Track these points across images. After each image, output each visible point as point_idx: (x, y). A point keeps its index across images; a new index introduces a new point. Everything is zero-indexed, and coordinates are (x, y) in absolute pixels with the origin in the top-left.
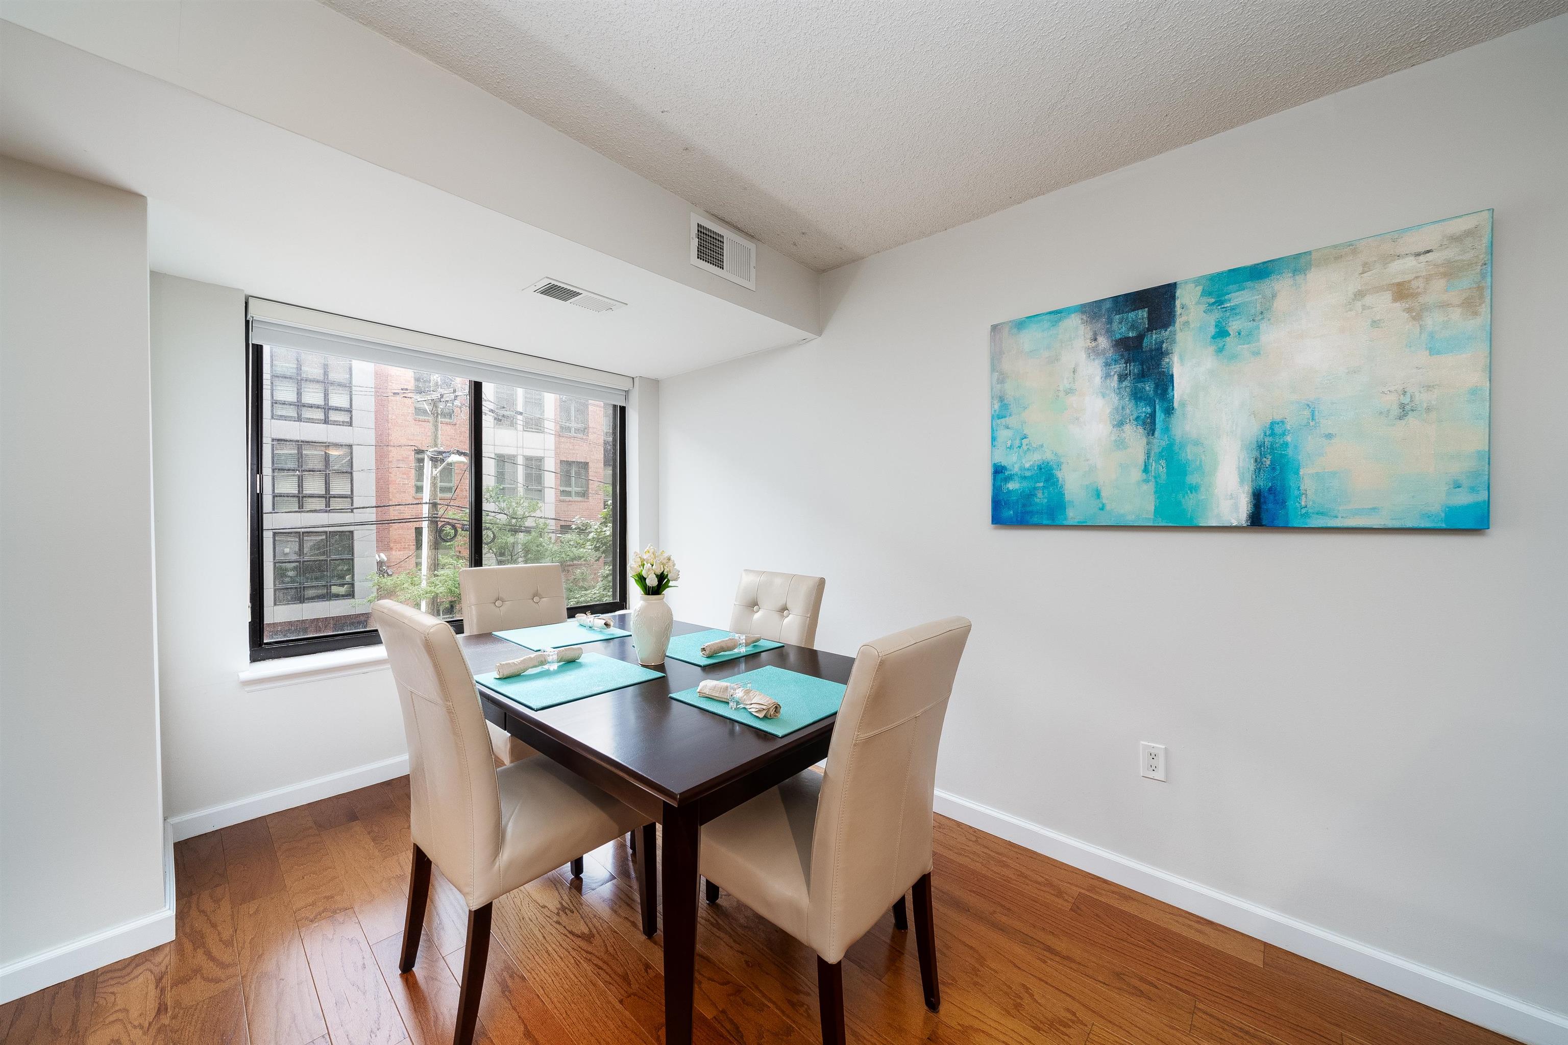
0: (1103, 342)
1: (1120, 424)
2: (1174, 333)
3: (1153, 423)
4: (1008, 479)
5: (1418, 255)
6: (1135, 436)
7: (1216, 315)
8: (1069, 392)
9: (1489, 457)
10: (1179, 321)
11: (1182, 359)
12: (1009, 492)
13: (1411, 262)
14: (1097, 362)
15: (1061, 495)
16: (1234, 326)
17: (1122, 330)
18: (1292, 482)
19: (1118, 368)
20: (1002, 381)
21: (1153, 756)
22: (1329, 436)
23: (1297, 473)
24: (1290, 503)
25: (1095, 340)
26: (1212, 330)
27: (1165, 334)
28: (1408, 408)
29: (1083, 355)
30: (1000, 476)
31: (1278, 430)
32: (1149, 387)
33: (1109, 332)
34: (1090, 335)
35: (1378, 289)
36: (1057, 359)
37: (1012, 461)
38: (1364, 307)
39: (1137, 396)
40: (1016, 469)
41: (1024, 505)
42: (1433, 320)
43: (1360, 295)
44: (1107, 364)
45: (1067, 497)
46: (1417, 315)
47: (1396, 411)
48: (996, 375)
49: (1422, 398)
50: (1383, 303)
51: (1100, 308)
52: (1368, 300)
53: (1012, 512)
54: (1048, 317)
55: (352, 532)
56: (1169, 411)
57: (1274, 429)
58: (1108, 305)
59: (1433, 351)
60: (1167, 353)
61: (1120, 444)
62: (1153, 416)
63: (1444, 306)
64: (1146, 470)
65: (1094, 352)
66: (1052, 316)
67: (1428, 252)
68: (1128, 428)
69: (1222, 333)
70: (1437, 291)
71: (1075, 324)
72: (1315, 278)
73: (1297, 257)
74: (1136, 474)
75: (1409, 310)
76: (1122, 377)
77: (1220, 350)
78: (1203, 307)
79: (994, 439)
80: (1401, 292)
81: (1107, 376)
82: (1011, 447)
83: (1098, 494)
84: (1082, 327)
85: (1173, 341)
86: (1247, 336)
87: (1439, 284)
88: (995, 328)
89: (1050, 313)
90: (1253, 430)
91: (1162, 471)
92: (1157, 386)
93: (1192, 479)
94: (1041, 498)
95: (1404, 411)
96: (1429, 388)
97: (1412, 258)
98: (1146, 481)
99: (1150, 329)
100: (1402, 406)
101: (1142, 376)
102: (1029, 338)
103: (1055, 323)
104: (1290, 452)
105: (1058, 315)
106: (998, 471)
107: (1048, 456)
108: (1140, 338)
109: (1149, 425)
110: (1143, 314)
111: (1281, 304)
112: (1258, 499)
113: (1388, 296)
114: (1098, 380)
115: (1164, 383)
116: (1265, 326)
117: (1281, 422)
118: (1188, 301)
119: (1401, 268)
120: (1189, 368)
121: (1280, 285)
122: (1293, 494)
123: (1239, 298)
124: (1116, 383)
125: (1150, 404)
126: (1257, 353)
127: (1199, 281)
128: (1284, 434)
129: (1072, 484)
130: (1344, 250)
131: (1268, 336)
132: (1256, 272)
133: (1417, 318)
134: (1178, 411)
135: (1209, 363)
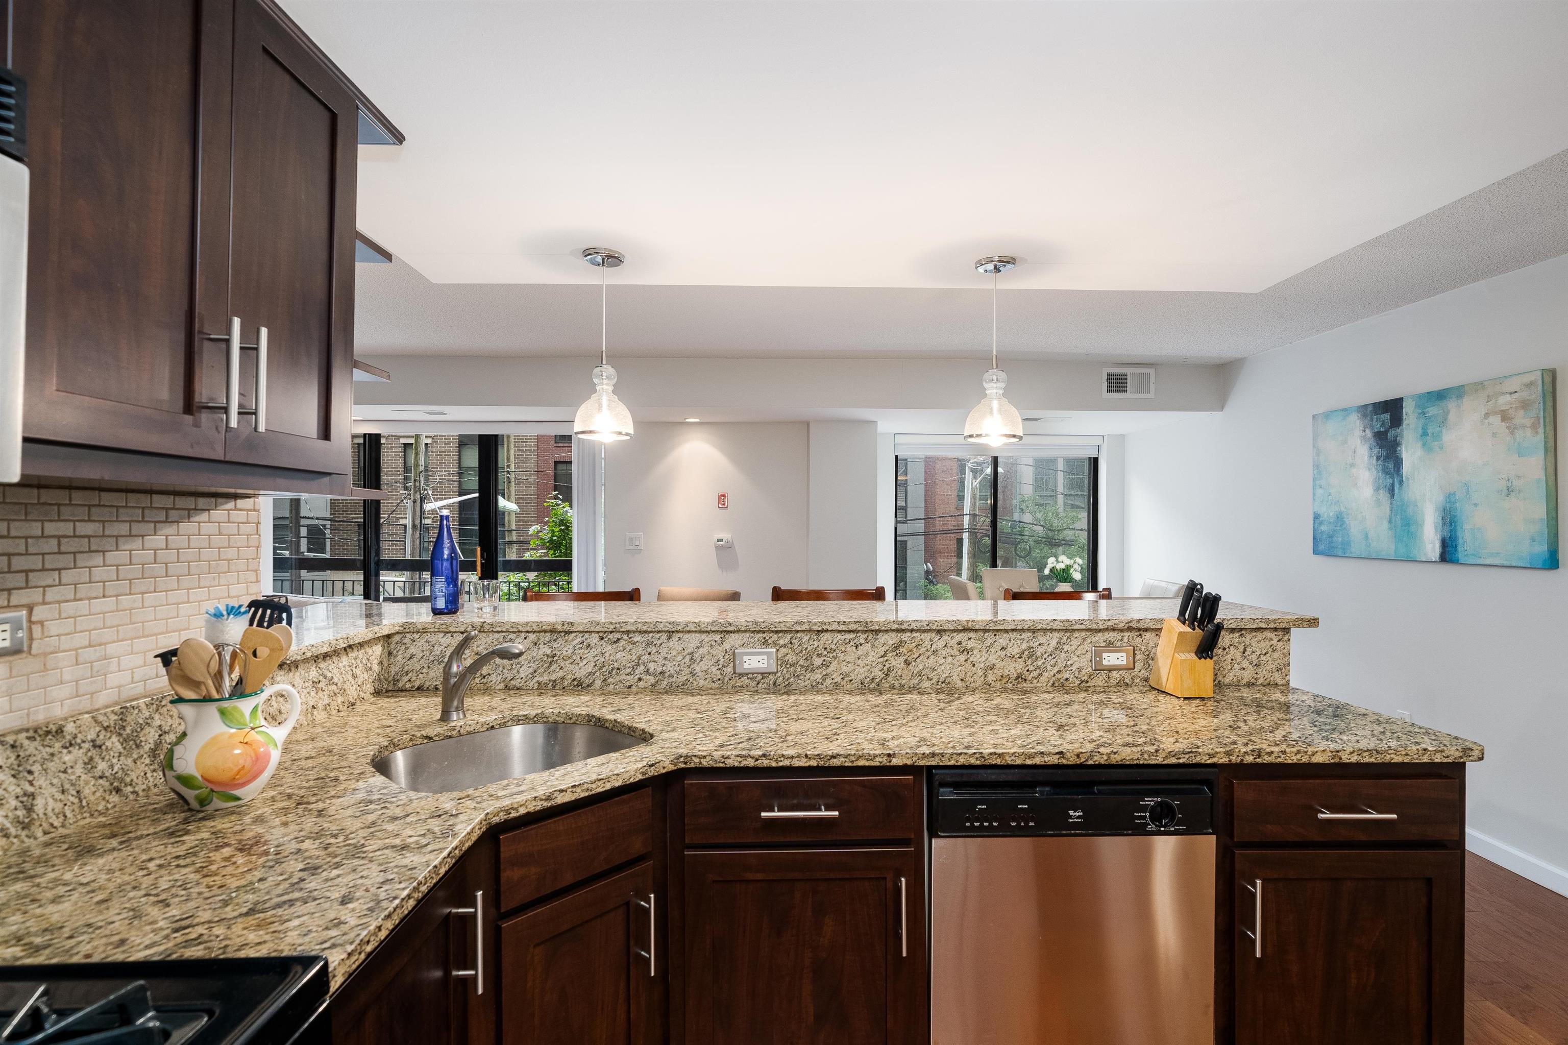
0: (1369, 433)
1: (1377, 489)
2: (1402, 431)
3: (1393, 490)
4: (1321, 523)
5: (1511, 393)
6: (1384, 499)
7: (1422, 421)
8: (1352, 465)
10: (1405, 422)
11: (1406, 448)
12: (1322, 532)
13: (1508, 398)
14: (1365, 446)
15: (1349, 537)
16: (1431, 429)
17: (1378, 427)
18: (1459, 534)
19: (1376, 450)
20: (1318, 455)
22: (1476, 505)
23: (1462, 528)
24: (1460, 549)
25: (1365, 431)
26: (1420, 431)
27: (1399, 431)
28: (1510, 489)
29: (1359, 441)
30: (1317, 521)
31: (1453, 500)
32: (1391, 465)
33: (1372, 427)
34: (1362, 428)
35: (1496, 413)
36: (1346, 442)
37: (1323, 511)
38: (1489, 424)
39: (1385, 471)
40: (1327, 516)
41: (1331, 543)
42: (1519, 434)
43: (1487, 415)
44: (1371, 449)
45: (1352, 538)
46: (1512, 430)
47: (1505, 491)
48: (1315, 450)
49: (1516, 484)
50: (1496, 420)
51: (1366, 409)
52: (1489, 419)
53: (1323, 546)
54: (1341, 413)
55: (906, 542)
56: (1401, 482)
57: (1451, 496)
58: (1370, 408)
59: (1519, 454)
60: (1399, 444)
61: (1379, 504)
62: (1393, 485)
63: (1523, 427)
64: (1390, 522)
65: (1364, 438)
66: (1344, 413)
67: (1516, 392)
68: (1381, 492)
69: (1425, 434)
70: (1520, 417)
71: (1356, 417)
72: (1468, 403)
73: (1459, 388)
74: (1385, 524)
75: (1509, 428)
76: (1378, 458)
77: (1424, 445)
78: (1416, 416)
79: (1314, 494)
80: (1505, 416)
81: (1371, 456)
82: (1324, 501)
83: (1366, 537)
84: (1358, 422)
85: (1402, 437)
86: (1437, 437)
87: (1521, 412)
88: (1314, 416)
89: (1341, 410)
90: (1439, 499)
91: (1398, 522)
92: (1395, 466)
93: (1415, 529)
94: (1338, 537)
95: (1509, 491)
96: (1519, 477)
97: (1509, 395)
98: (1392, 530)
99: (1391, 427)
100: (1508, 488)
101: (1387, 458)
102: (1333, 426)
103: (1344, 418)
104: (1458, 514)
105: (1346, 411)
106: (1316, 517)
107: (1343, 509)
108: (1385, 433)
109: (1391, 491)
110: (1387, 416)
111: (1452, 417)
112: (1444, 543)
113: (1499, 417)
114: (1366, 458)
115: (1398, 463)
116: (1444, 431)
117: (1454, 494)
118: (1409, 410)
119: (1504, 401)
120: (1410, 454)
121: (1451, 405)
122: (1460, 541)
123: (1432, 411)
124: (1374, 461)
125: (1392, 477)
126: (1441, 448)
127: (1413, 397)
128: (1455, 502)
129: (1355, 530)
130: (1478, 386)
131: (1448, 437)
132: (1440, 396)
133: (1512, 433)
134: (1405, 484)
135: (1419, 452)
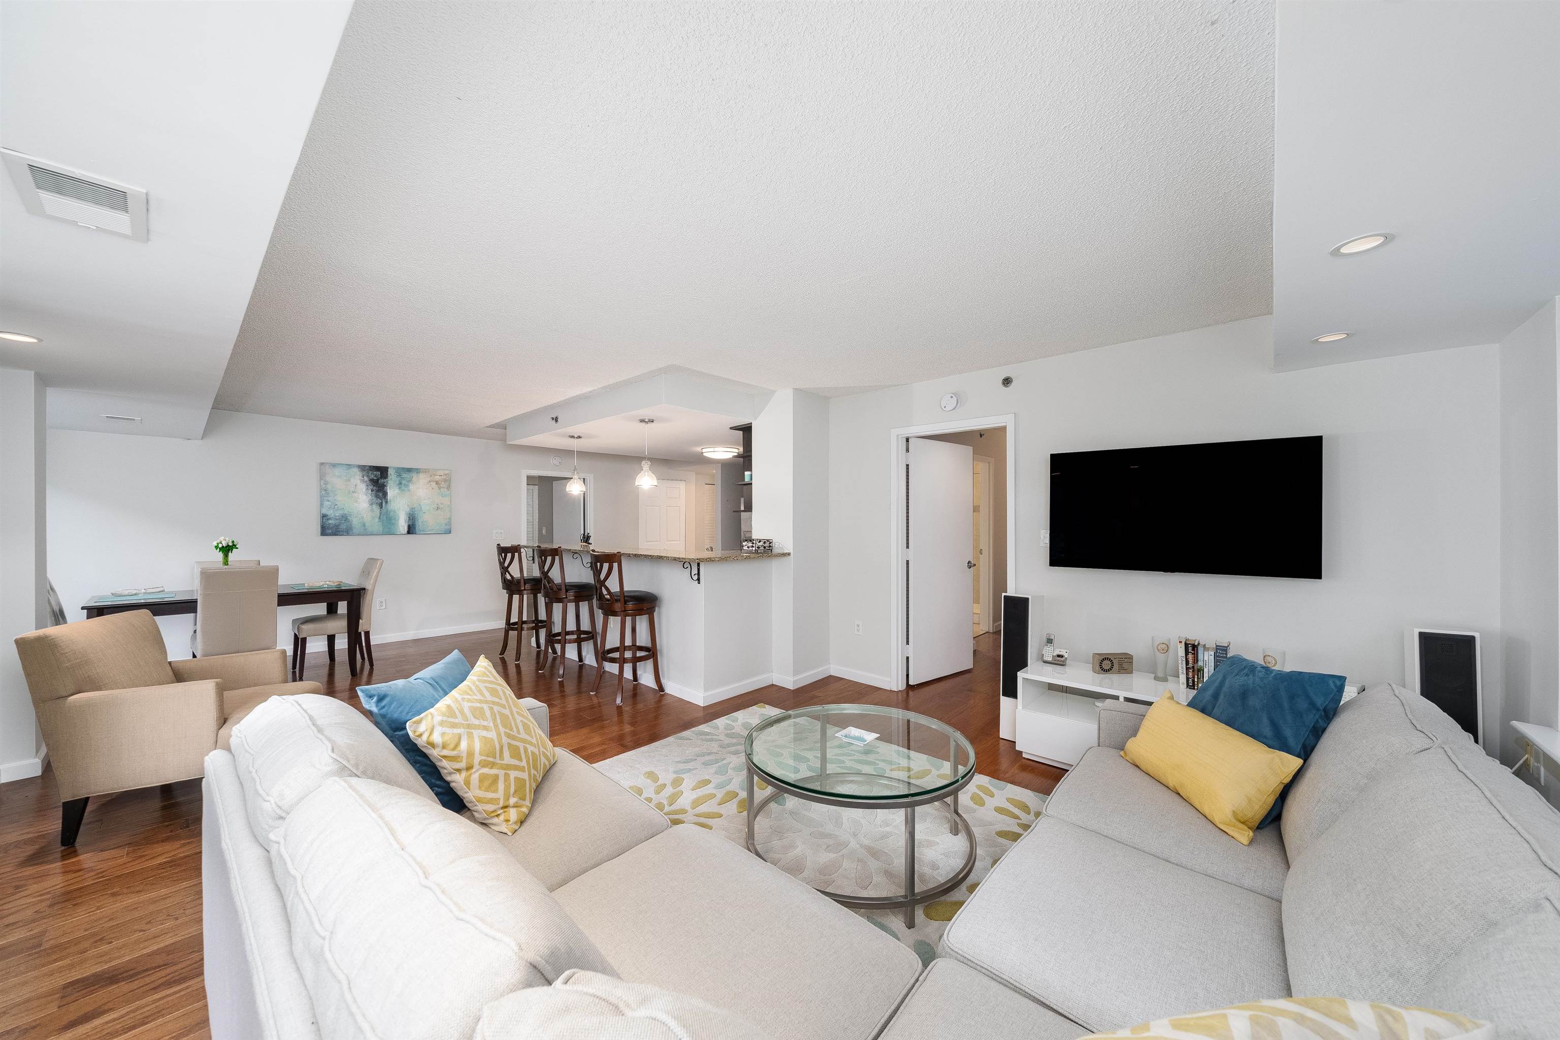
0: (366, 478)
1: (372, 504)
2: (388, 480)
3: (382, 505)
4: (327, 519)
5: (440, 476)
6: (376, 508)
7: (398, 479)
8: (355, 492)
9: (450, 519)
10: (389, 477)
11: (389, 488)
12: (328, 523)
14: (364, 484)
15: (351, 525)
16: (404, 482)
17: (371, 476)
18: (416, 523)
19: (371, 487)
20: (325, 484)
21: (382, 602)
22: (424, 513)
23: (418, 521)
24: (417, 528)
25: (363, 477)
26: (398, 482)
27: (385, 480)
28: (438, 508)
29: (359, 481)
30: (324, 518)
32: (381, 494)
33: (368, 476)
34: (361, 476)
35: (434, 481)
36: (349, 480)
37: (330, 513)
38: (430, 485)
39: (377, 496)
40: (333, 515)
41: (336, 529)
42: (442, 490)
43: (430, 482)
44: (367, 486)
45: (353, 526)
46: (440, 488)
48: (322, 481)
49: (441, 506)
50: (434, 484)
51: (364, 468)
52: (431, 483)
53: (330, 531)
54: (345, 466)
56: (387, 502)
57: (412, 509)
58: (367, 468)
59: (442, 497)
60: (385, 486)
61: (372, 510)
62: (382, 503)
63: (444, 488)
64: (380, 518)
65: (363, 481)
66: (348, 467)
67: (442, 476)
68: (374, 506)
69: (400, 483)
70: (443, 484)
71: (356, 470)
72: (421, 475)
73: (417, 469)
74: (377, 520)
75: (437, 486)
76: (372, 491)
77: (400, 488)
78: (396, 476)
79: (321, 504)
80: (437, 483)
81: (367, 489)
82: (330, 508)
83: (364, 525)
84: (358, 473)
85: (387, 482)
86: (407, 486)
88: (321, 464)
89: (346, 464)
90: (408, 510)
91: (385, 518)
92: (383, 495)
93: (394, 521)
94: (343, 527)
95: (436, 508)
96: (442, 504)
98: (380, 522)
99: (381, 478)
101: (378, 491)
102: (337, 471)
103: (348, 469)
104: (416, 515)
106: (324, 516)
107: (346, 512)
108: (378, 480)
109: (381, 506)
110: (378, 473)
111: (414, 480)
112: (409, 527)
114: (364, 490)
115: (385, 494)
116: (410, 484)
117: (415, 508)
118: (390, 472)
119: (437, 478)
120: (392, 491)
121: (414, 475)
122: (417, 526)
123: (404, 475)
124: (370, 492)
125: (381, 499)
126: (409, 490)
127: (394, 468)
128: (415, 511)
129: (355, 522)
130: (426, 471)
131: (411, 487)
132: (409, 470)
133: (440, 489)
134: (389, 503)
135: (397, 491)
